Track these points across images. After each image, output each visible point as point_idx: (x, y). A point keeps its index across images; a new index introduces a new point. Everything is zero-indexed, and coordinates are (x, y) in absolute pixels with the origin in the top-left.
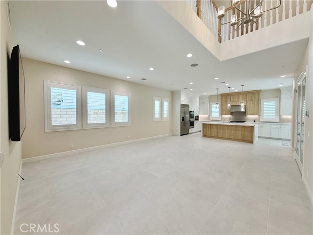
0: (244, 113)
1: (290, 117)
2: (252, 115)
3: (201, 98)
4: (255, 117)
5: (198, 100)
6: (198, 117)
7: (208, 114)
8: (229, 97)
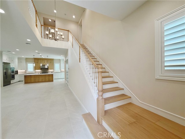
0: (47, 69)
1: (64, 70)
2: (51, 69)
4: (52, 70)
5: (17, 60)
6: (17, 71)
7: (25, 69)
8: (39, 60)
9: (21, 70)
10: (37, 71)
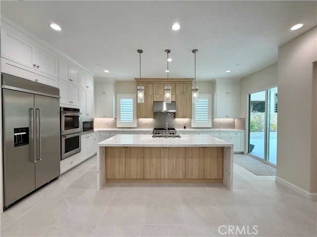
3: (99, 83)
4: (185, 121)
5: (90, 84)
7: (114, 116)
8: (151, 86)
9: (104, 117)
10: (143, 120)
